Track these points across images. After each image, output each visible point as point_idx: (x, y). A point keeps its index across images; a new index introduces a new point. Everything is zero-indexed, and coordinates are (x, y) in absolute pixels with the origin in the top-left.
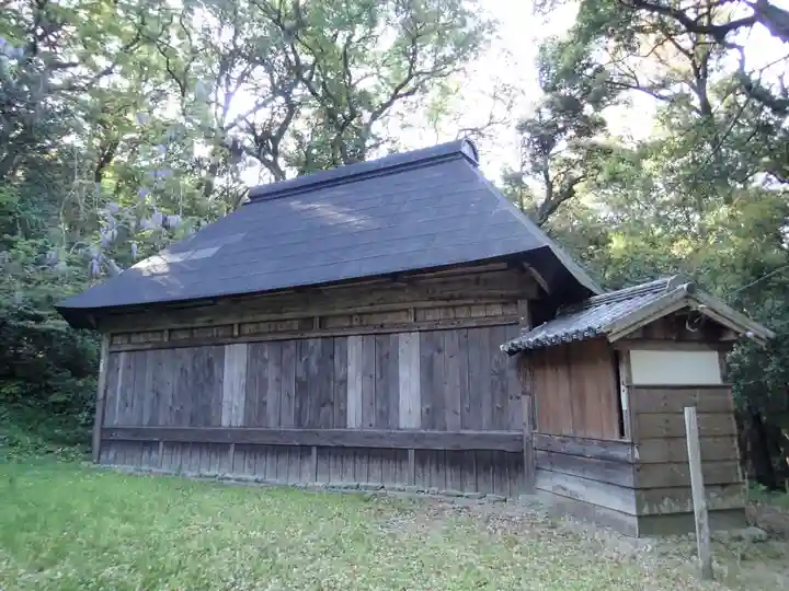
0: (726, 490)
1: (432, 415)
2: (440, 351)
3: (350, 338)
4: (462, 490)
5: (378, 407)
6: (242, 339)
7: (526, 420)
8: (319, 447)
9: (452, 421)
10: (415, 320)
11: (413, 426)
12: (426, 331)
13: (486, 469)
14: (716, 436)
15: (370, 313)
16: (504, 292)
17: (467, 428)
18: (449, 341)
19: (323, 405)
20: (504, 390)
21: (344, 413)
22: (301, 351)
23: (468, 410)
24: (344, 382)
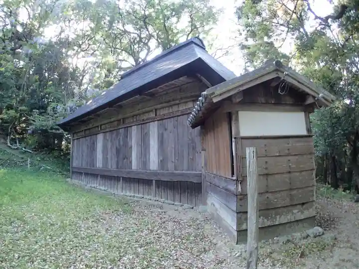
0: (304, 206)
1: (162, 163)
2: (166, 129)
3: (133, 127)
4: (174, 201)
5: (143, 160)
6: (101, 131)
7: (203, 165)
8: (123, 177)
9: (170, 166)
10: (156, 115)
11: (155, 169)
12: (160, 120)
13: (185, 192)
14: (301, 172)
15: (139, 114)
16: (193, 94)
17: (177, 170)
18: (170, 124)
19: (124, 159)
20: (194, 148)
21: (131, 162)
22: (117, 135)
23: (178, 160)
24: (131, 147)
